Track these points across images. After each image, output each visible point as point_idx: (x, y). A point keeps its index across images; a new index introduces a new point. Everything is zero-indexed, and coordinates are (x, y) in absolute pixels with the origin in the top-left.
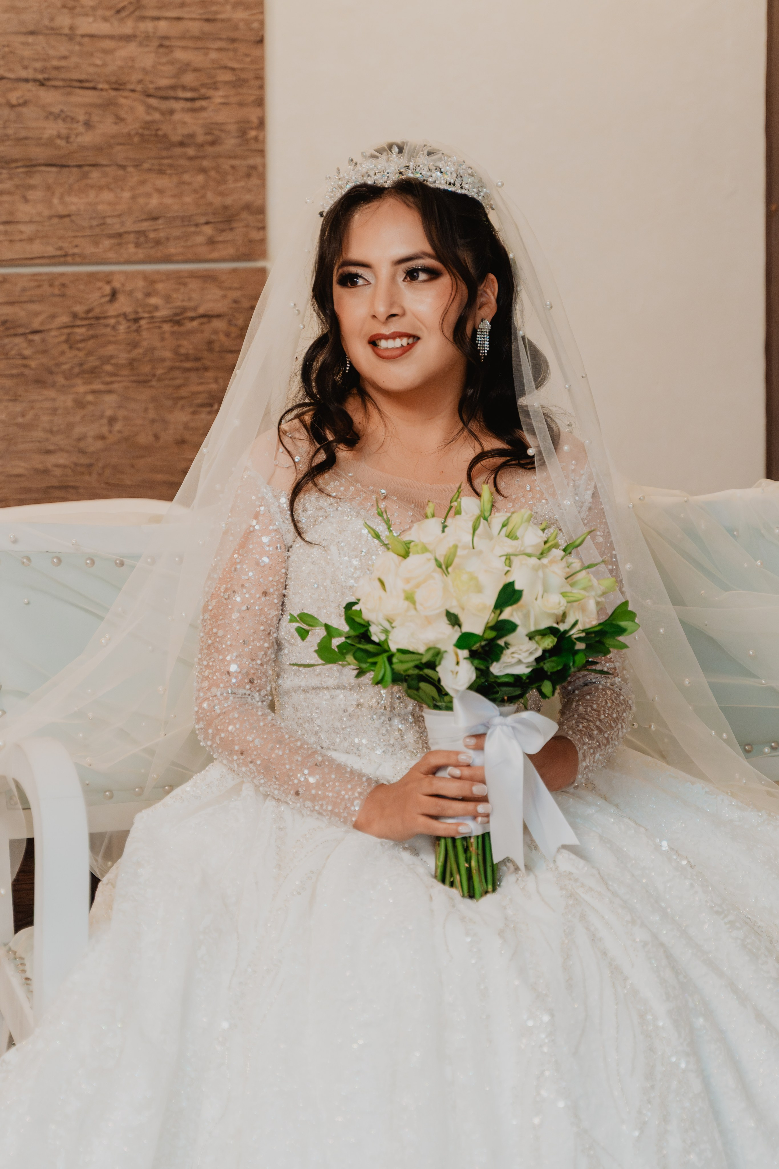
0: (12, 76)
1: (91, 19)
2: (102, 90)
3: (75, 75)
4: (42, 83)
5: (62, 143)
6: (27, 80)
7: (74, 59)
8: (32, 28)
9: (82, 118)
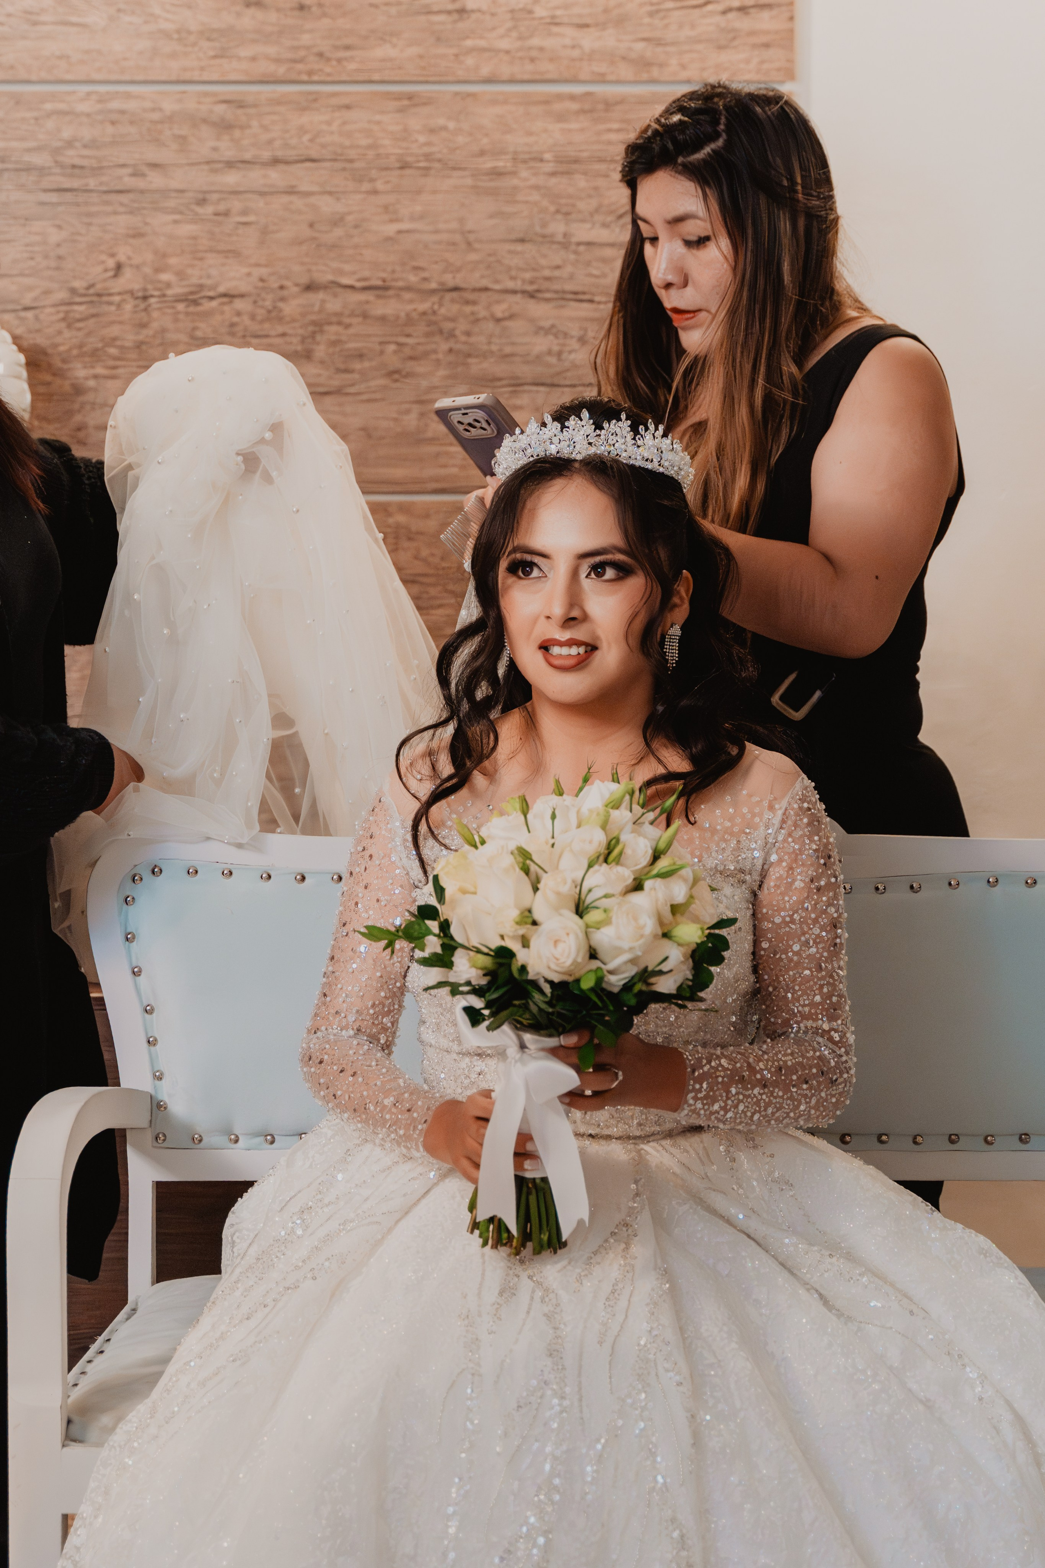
0: (497, 287)
1: (588, 226)
2: (599, 303)
3: (569, 287)
4: (531, 295)
5: (553, 360)
6: (514, 292)
7: (569, 269)
8: (521, 235)
9: (575, 332)
